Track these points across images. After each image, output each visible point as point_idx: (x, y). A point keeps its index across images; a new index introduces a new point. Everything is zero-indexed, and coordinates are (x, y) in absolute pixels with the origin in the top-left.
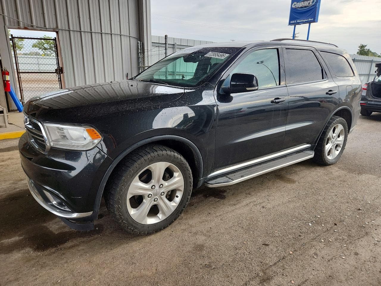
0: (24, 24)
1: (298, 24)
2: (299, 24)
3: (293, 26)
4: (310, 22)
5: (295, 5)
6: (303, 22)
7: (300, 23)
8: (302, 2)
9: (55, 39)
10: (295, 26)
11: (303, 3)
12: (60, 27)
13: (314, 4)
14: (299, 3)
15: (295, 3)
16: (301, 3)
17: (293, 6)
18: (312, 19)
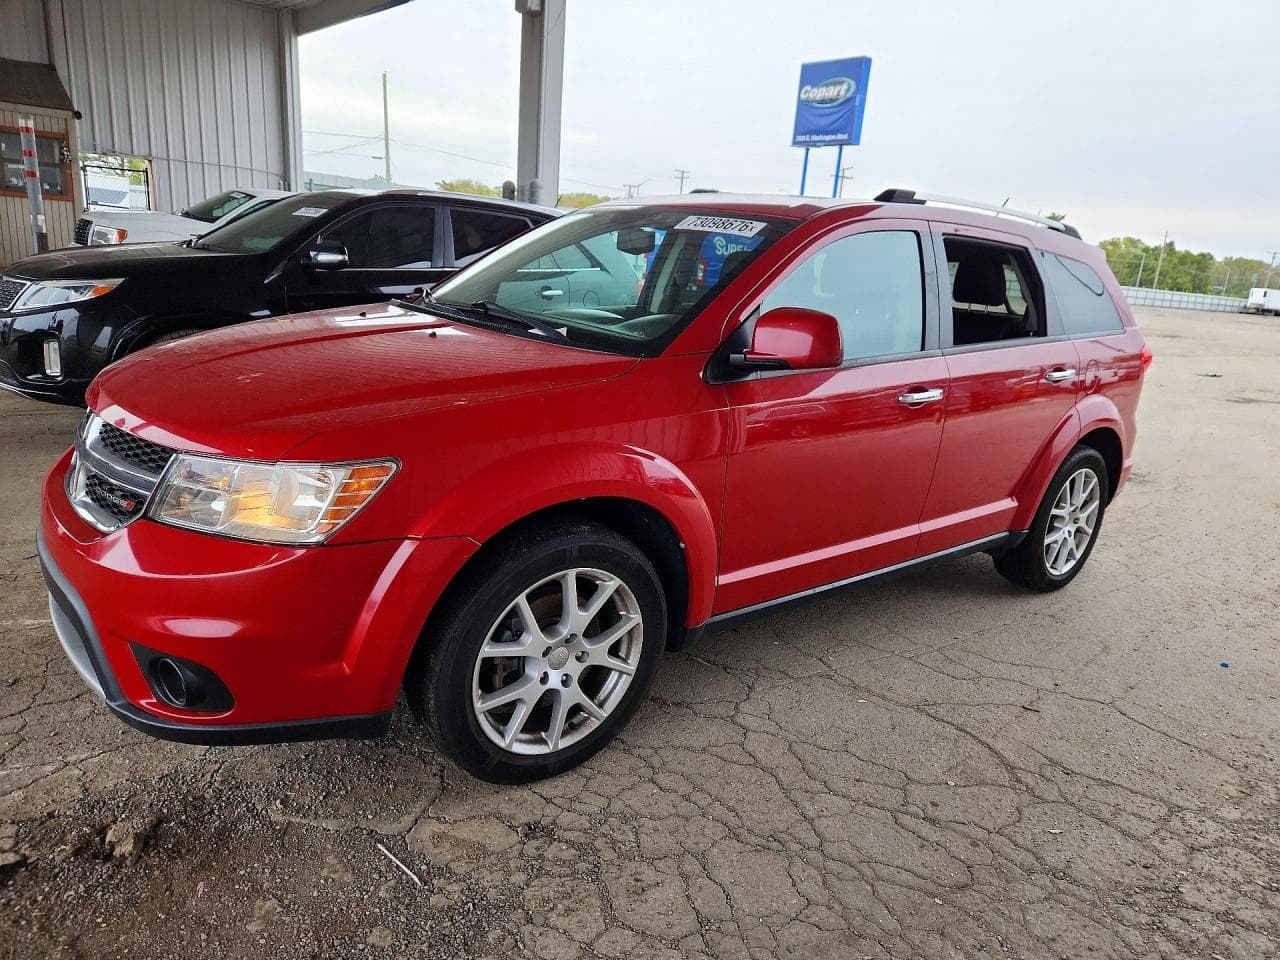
0: (102, 148)
1: (814, 144)
2: (816, 146)
3: (802, 151)
4: (841, 144)
5: (806, 92)
6: (824, 141)
7: (818, 144)
8: (823, 86)
9: (146, 171)
10: (808, 150)
11: (824, 89)
12: (154, 154)
13: (849, 94)
14: (815, 90)
15: (808, 88)
16: (821, 89)
17: (803, 96)
18: (845, 137)
